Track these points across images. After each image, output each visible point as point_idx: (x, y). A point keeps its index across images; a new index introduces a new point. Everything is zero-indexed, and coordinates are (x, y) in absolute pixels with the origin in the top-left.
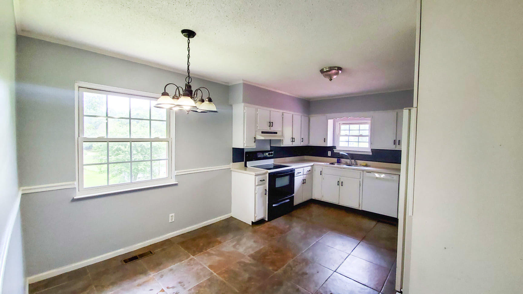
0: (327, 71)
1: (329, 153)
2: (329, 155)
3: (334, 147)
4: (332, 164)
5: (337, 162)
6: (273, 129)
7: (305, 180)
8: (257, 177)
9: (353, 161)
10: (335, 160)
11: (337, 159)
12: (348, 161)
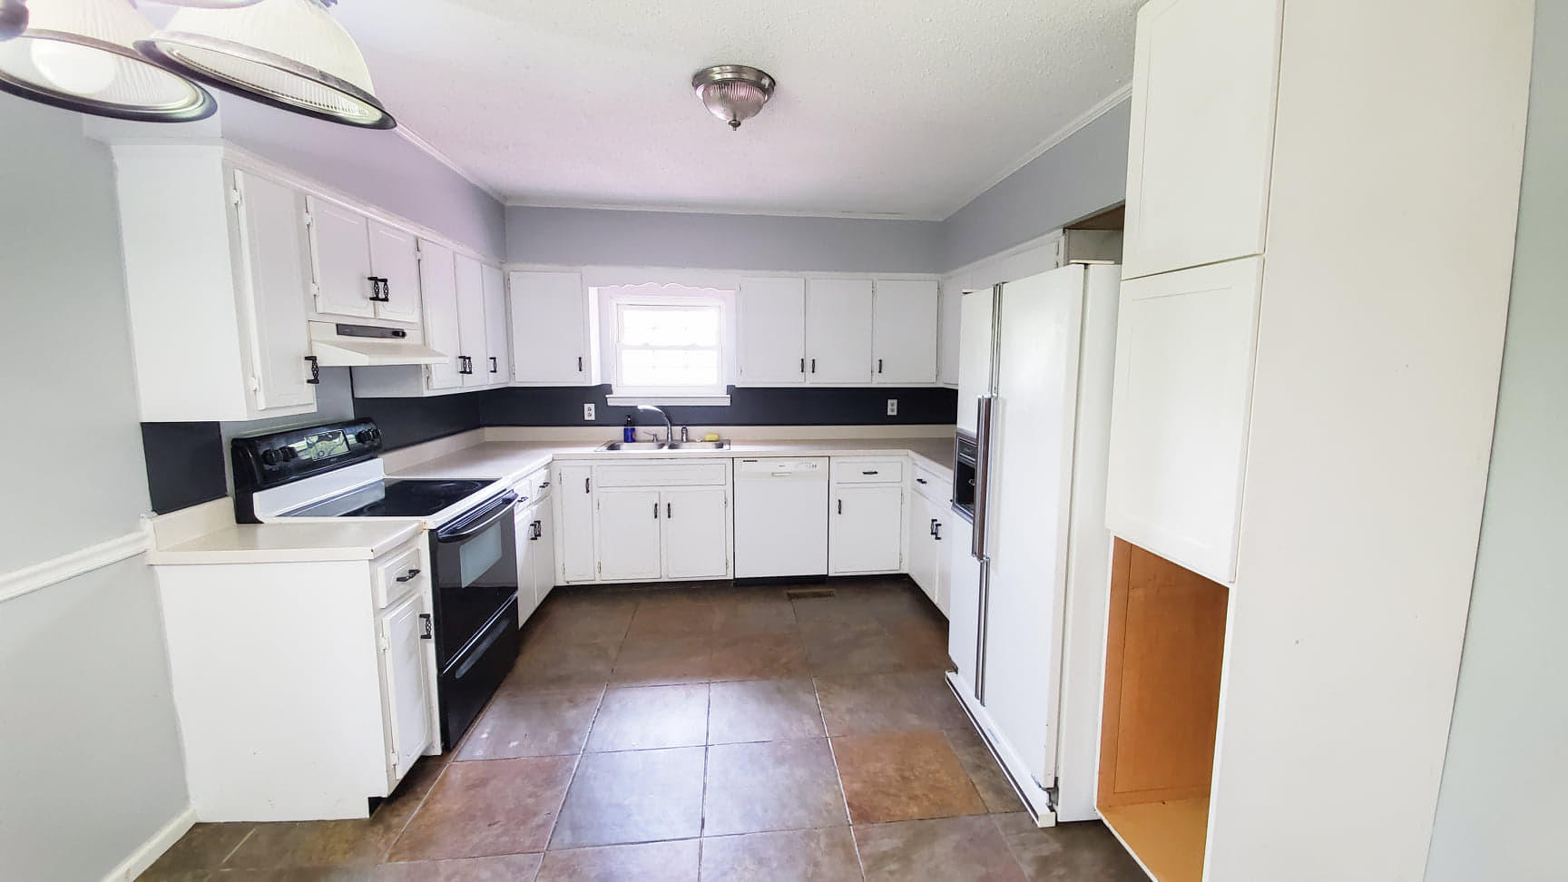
0: (723, 83)
1: (590, 411)
2: (586, 418)
3: (604, 389)
4: (613, 447)
5: (623, 438)
6: (388, 315)
7: (539, 522)
8: (381, 569)
9: (677, 429)
10: (617, 432)
11: (623, 428)
12: (661, 431)
